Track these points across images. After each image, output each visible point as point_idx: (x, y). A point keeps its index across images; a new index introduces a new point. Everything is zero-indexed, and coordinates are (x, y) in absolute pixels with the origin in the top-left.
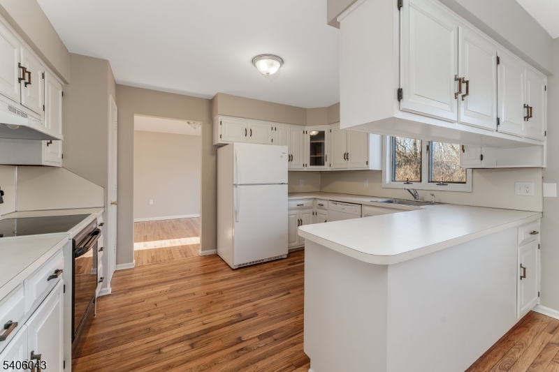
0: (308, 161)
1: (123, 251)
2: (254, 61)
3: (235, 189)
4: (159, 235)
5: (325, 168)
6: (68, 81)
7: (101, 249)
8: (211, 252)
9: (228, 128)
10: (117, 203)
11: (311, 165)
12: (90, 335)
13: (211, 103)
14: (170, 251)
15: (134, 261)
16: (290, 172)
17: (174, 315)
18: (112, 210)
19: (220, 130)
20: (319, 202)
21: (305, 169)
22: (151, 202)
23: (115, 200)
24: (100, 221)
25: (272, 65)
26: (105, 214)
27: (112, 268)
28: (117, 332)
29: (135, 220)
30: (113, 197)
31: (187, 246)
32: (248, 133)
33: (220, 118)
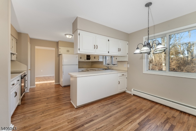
0: (86, 59)
1: (32, 83)
2: (65, 35)
3: (63, 66)
4: (44, 80)
5: (90, 61)
6: (18, 39)
7: (26, 80)
8: (58, 83)
9: (62, 50)
10: (30, 70)
11: (87, 60)
12: (24, 98)
13: (57, 43)
14: (46, 84)
15: (35, 86)
16: (79, 62)
17: (44, 95)
18: (29, 71)
19: (60, 50)
20: (88, 70)
21: (85, 61)
22: (42, 71)
23: (30, 69)
24: (26, 73)
25: (70, 36)
26: (27, 72)
27: (29, 87)
28: (30, 98)
29: (36, 76)
30: (29, 68)
31: (52, 83)
32: (68, 51)
33: (60, 47)
